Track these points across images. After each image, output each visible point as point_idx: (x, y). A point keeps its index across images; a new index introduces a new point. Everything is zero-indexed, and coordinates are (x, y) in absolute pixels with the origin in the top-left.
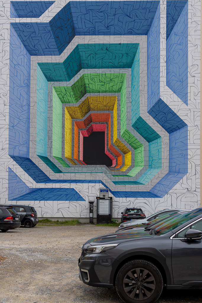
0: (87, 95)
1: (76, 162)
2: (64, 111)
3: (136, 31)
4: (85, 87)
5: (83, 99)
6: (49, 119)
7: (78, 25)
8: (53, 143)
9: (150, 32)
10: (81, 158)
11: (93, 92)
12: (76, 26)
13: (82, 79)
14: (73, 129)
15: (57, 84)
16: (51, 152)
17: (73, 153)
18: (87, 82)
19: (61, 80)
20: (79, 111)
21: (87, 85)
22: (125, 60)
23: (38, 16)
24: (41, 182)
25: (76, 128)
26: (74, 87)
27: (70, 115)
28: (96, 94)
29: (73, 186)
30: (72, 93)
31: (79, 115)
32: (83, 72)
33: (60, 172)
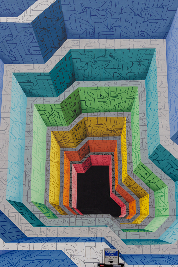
0: (83, 116)
1: (67, 210)
2: (49, 137)
3: (151, 34)
4: (80, 105)
5: (78, 120)
6: (28, 148)
7: (71, 26)
8: (32, 183)
9: (169, 35)
10: (74, 205)
11: (91, 111)
12: (68, 27)
13: (76, 93)
14: (62, 163)
15: (39, 100)
16: (28, 196)
17: (61, 197)
18: (82, 97)
19: (47, 96)
20: (71, 137)
21: (83, 102)
22: (136, 70)
23: (16, 15)
24: (12, 241)
25: (66, 161)
26: (64, 105)
27: (59, 142)
28: (96, 114)
29: (61, 246)
30: (61, 113)
31: (71, 142)
32: (76, 85)
33: (42, 225)
